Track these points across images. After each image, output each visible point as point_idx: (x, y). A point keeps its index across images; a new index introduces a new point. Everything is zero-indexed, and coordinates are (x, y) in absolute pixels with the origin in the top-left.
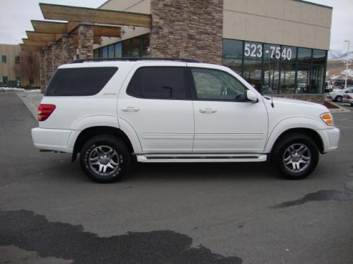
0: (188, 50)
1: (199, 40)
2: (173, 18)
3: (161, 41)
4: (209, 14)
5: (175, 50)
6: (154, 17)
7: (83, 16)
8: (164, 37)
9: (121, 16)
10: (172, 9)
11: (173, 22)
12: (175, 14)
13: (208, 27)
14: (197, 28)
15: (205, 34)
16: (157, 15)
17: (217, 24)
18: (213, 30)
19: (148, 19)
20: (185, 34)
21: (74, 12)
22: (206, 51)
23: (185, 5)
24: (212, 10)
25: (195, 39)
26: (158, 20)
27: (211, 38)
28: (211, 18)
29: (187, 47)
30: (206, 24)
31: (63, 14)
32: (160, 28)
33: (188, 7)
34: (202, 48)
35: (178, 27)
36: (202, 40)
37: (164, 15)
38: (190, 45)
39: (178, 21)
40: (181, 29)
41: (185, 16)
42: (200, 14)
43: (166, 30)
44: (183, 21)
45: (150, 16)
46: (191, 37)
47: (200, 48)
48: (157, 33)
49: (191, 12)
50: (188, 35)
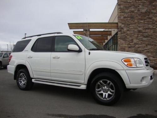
0: (138, 38)
1: (145, 33)
2: (129, 23)
3: (123, 35)
4: (150, 18)
5: (130, 39)
6: (119, 23)
7: (85, 26)
8: (124, 32)
9: (103, 25)
10: (129, 19)
11: (129, 25)
12: (130, 21)
13: (150, 26)
14: (143, 27)
15: (149, 29)
16: (120, 22)
17: (156, 23)
18: (153, 26)
19: (116, 25)
20: (136, 30)
21: (82, 25)
22: (149, 38)
23: (135, 16)
24: (152, 16)
25: (142, 32)
26: (121, 25)
27: (152, 31)
28: (152, 20)
29: (137, 37)
30: (149, 24)
31: (77, 26)
32: (122, 28)
33: (137, 17)
34: (147, 37)
35: (132, 27)
36: (147, 33)
37: (124, 22)
38: (139, 36)
39: (132, 24)
40: (134, 28)
41: (136, 21)
42: (145, 19)
43: (125, 29)
44: (135, 24)
45: (117, 23)
46: (139, 31)
47: (145, 37)
48: (121, 31)
49: (139, 19)
50: (138, 30)
